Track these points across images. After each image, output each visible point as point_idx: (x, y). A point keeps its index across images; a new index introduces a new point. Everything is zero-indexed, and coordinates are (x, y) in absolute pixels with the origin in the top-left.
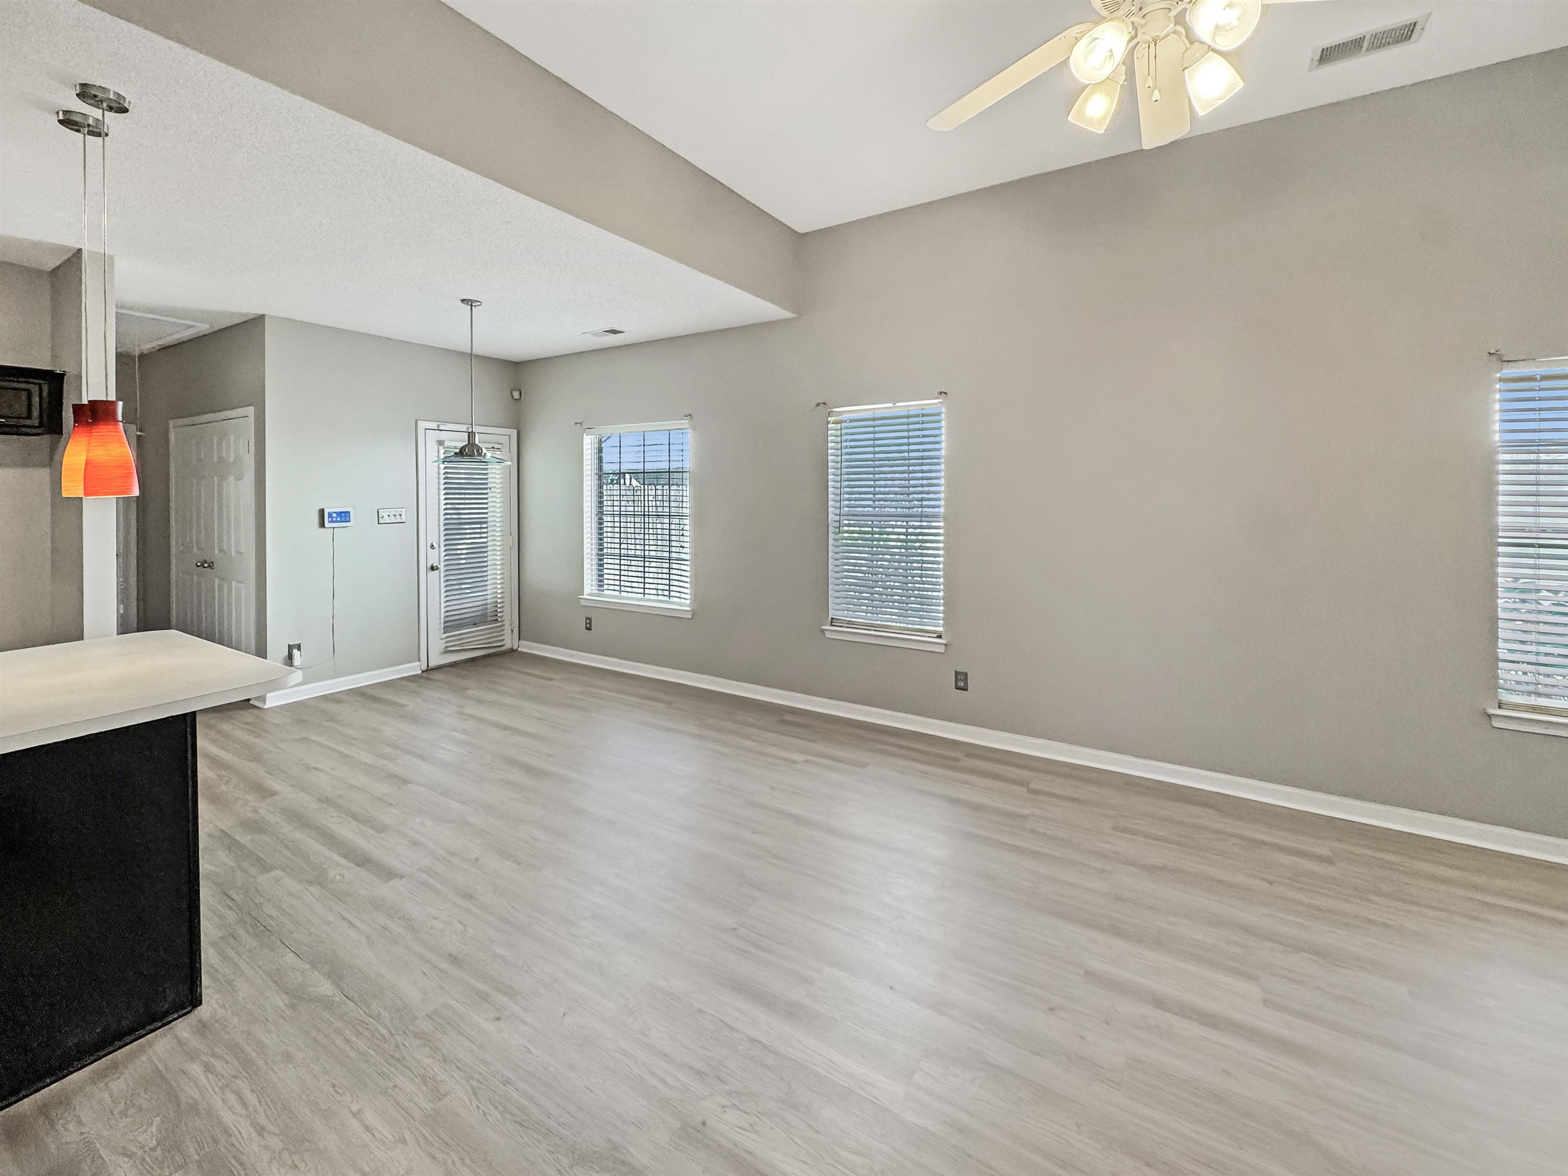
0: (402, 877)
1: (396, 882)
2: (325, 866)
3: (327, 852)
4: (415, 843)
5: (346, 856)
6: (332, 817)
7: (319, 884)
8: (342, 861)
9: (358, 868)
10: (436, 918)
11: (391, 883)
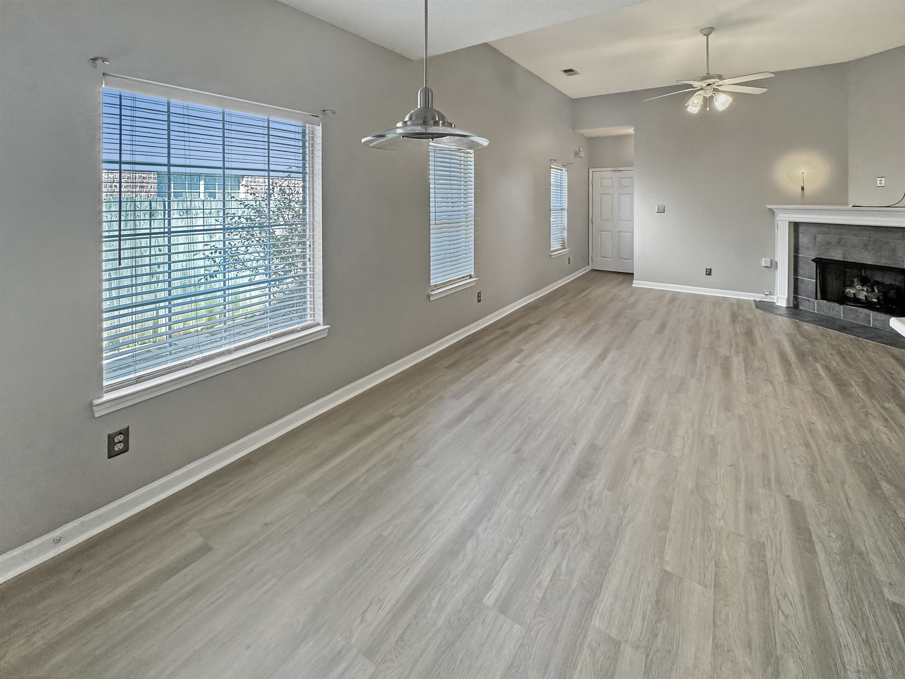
0: (788, 496)
1: (795, 496)
2: (838, 558)
3: (826, 572)
4: (750, 508)
5: (812, 550)
6: (786, 617)
7: (853, 546)
8: (818, 547)
9: (812, 530)
10: (795, 463)
11: (798, 499)
